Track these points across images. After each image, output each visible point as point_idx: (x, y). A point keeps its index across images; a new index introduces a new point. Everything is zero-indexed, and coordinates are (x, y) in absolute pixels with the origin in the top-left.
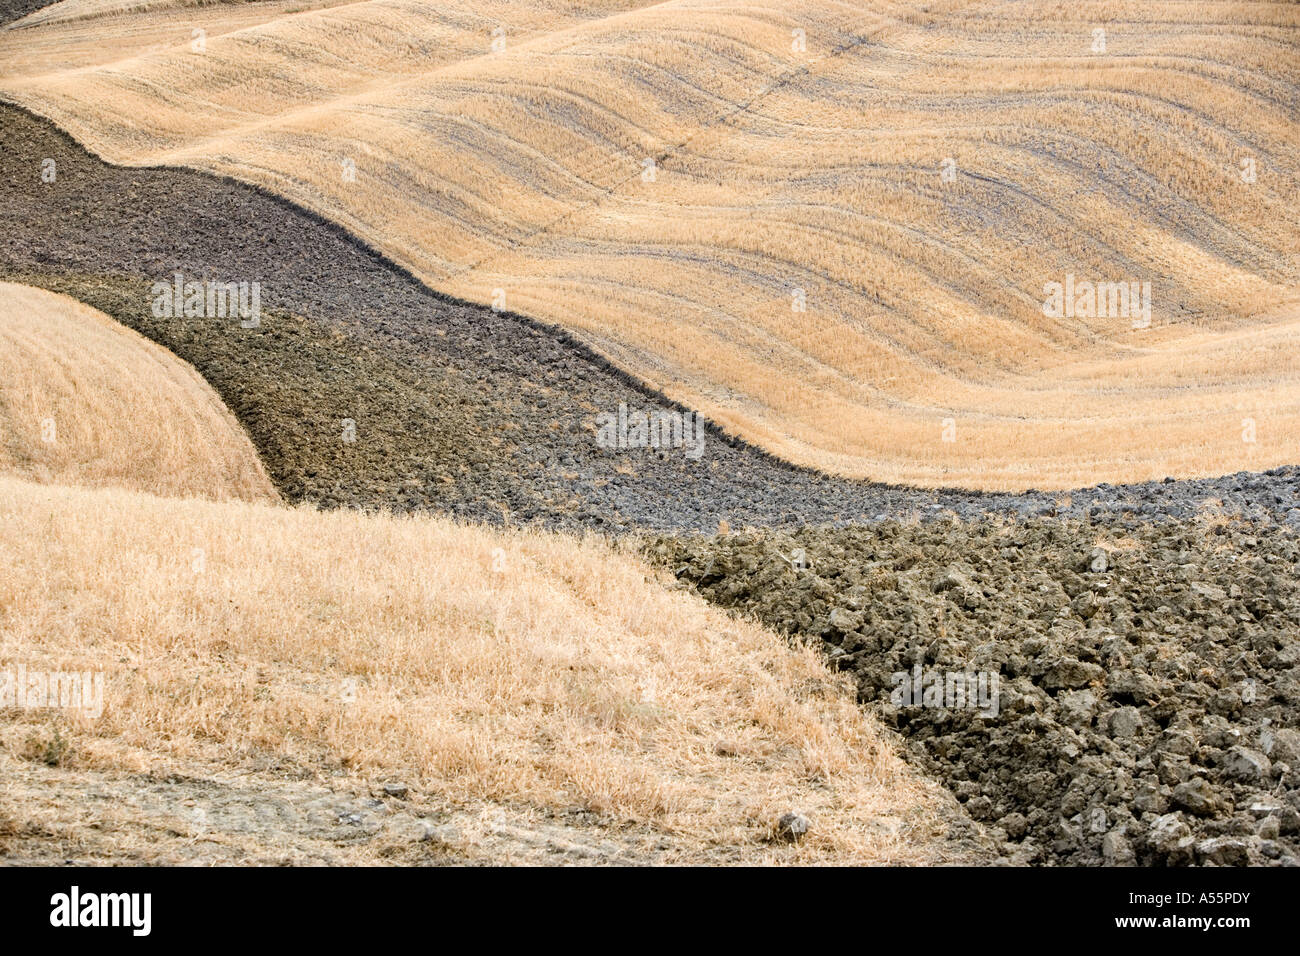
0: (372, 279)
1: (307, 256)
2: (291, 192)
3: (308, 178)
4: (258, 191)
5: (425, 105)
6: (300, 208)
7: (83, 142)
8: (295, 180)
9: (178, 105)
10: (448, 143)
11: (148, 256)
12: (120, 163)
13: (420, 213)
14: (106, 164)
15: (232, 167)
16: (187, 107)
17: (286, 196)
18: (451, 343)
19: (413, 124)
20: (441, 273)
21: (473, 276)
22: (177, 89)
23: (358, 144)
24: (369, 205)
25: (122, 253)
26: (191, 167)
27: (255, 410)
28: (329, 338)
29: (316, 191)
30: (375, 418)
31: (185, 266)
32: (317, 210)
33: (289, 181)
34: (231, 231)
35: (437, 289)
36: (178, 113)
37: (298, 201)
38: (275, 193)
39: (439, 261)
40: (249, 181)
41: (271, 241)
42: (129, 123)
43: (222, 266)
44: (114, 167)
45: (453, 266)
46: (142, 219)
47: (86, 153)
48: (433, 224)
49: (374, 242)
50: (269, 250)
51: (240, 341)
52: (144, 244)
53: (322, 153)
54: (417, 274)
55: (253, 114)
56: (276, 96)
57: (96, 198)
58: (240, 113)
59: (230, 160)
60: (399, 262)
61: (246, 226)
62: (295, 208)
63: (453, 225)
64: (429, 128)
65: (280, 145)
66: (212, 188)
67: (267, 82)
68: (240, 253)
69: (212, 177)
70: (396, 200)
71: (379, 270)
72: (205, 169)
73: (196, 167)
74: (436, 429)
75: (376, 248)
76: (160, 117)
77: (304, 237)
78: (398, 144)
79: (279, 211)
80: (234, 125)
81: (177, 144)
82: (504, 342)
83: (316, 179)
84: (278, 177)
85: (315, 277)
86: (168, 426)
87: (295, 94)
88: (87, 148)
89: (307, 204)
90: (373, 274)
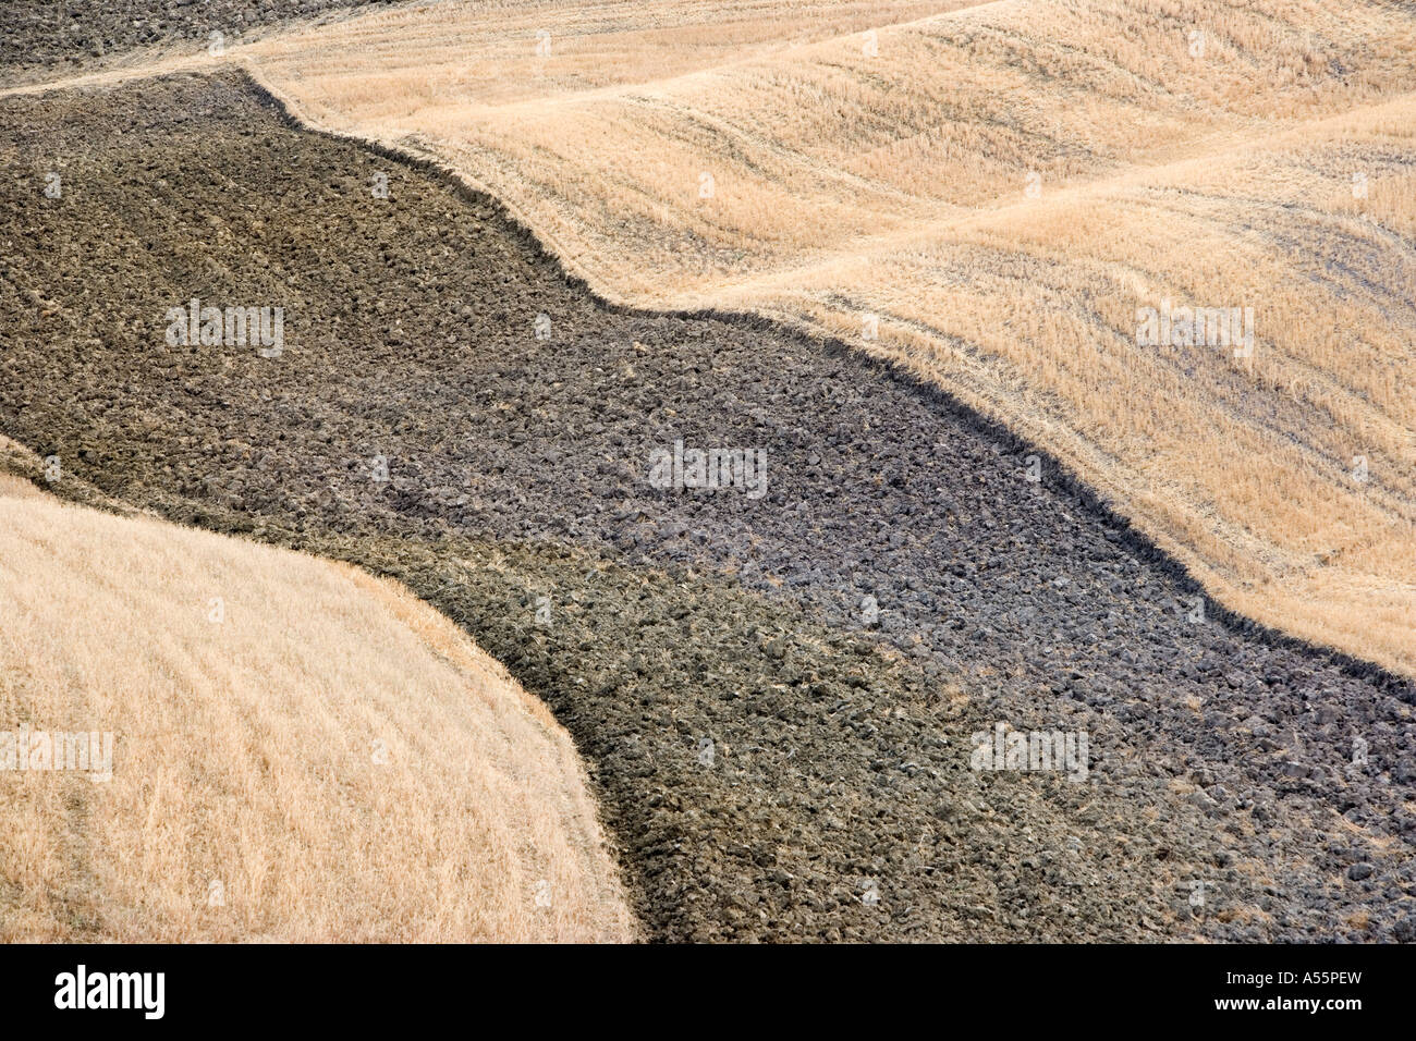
0: (1097, 576)
1: (965, 519)
2: (959, 377)
3: (1000, 348)
4: (893, 374)
5: (1288, 192)
6: (973, 414)
7: (559, 251)
8: (971, 352)
9: (775, 178)
10: (1318, 278)
11: (626, 507)
12: (627, 302)
13: (1229, 435)
14: (600, 302)
15: (848, 317)
16: (794, 181)
17: (947, 385)
18: (1209, 724)
19: (1252, 233)
20: (1251, 571)
21: (1320, 581)
22: (778, 142)
23: (1121, 275)
24: (1121, 412)
25: (573, 499)
26: (764, 314)
27: (669, 845)
28: (937, 699)
29: (1013, 376)
30: (941, 879)
31: (697, 533)
32: (1007, 419)
33: (960, 353)
34: (814, 459)
35: (1231, 607)
36: (772, 195)
37: (969, 398)
38: (925, 379)
39: (1251, 543)
40: (877, 351)
41: (896, 483)
42: (663, 212)
43: (777, 536)
44: (615, 310)
45: (1281, 556)
46: (633, 424)
47: (561, 276)
48: (1257, 460)
49: (1117, 496)
50: (887, 503)
51: (730, 697)
52: (624, 479)
53: (1042, 291)
54: (1197, 570)
55: (932, 203)
56: (990, 165)
57: (552, 376)
58: (904, 198)
59: (847, 302)
60: (1166, 543)
61: (849, 448)
62: (963, 414)
63: (1300, 463)
64: (1284, 243)
65: (959, 274)
66: (796, 361)
67: (973, 131)
68: (825, 509)
69: (802, 338)
70: (1182, 403)
71: (1116, 558)
72: (791, 319)
73: (775, 316)
74: (1067, 908)
75: (1118, 510)
76: (732, 200)
77: (969, 477)
78: (1207, 276)
79: (926, 418)
80: (888, 225)
81: (757, 262)
82: (1326, 730)
83: (1015, 348)
84: (939, 343)
85: (971, 566)
86: (446, 870)
87: (1033, 160)
88: (566, 264)
89: (988, 405)
90: (1100, 567)
